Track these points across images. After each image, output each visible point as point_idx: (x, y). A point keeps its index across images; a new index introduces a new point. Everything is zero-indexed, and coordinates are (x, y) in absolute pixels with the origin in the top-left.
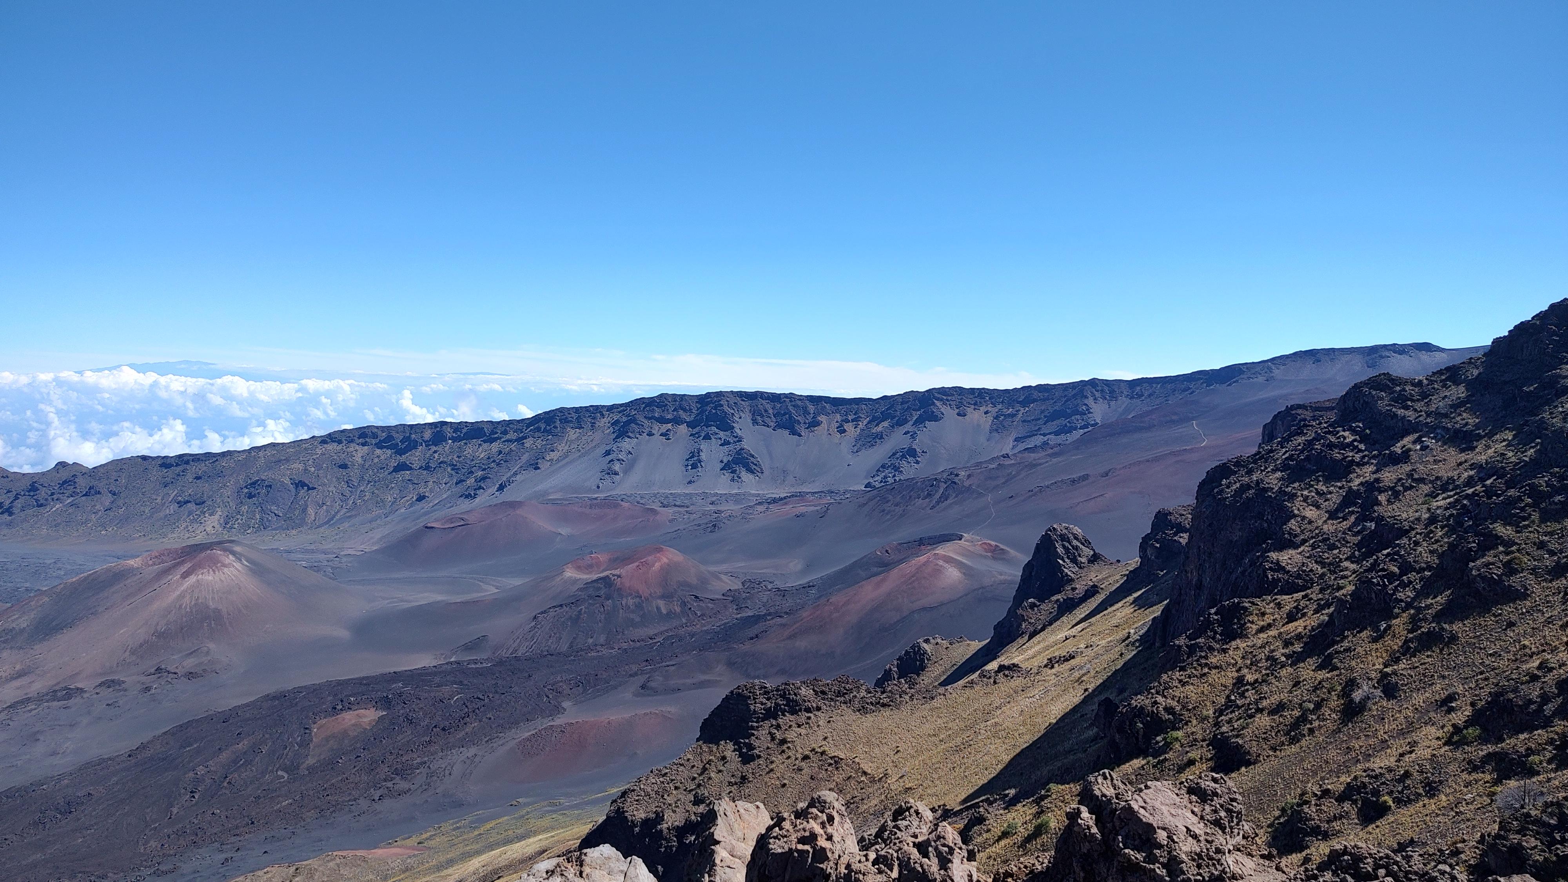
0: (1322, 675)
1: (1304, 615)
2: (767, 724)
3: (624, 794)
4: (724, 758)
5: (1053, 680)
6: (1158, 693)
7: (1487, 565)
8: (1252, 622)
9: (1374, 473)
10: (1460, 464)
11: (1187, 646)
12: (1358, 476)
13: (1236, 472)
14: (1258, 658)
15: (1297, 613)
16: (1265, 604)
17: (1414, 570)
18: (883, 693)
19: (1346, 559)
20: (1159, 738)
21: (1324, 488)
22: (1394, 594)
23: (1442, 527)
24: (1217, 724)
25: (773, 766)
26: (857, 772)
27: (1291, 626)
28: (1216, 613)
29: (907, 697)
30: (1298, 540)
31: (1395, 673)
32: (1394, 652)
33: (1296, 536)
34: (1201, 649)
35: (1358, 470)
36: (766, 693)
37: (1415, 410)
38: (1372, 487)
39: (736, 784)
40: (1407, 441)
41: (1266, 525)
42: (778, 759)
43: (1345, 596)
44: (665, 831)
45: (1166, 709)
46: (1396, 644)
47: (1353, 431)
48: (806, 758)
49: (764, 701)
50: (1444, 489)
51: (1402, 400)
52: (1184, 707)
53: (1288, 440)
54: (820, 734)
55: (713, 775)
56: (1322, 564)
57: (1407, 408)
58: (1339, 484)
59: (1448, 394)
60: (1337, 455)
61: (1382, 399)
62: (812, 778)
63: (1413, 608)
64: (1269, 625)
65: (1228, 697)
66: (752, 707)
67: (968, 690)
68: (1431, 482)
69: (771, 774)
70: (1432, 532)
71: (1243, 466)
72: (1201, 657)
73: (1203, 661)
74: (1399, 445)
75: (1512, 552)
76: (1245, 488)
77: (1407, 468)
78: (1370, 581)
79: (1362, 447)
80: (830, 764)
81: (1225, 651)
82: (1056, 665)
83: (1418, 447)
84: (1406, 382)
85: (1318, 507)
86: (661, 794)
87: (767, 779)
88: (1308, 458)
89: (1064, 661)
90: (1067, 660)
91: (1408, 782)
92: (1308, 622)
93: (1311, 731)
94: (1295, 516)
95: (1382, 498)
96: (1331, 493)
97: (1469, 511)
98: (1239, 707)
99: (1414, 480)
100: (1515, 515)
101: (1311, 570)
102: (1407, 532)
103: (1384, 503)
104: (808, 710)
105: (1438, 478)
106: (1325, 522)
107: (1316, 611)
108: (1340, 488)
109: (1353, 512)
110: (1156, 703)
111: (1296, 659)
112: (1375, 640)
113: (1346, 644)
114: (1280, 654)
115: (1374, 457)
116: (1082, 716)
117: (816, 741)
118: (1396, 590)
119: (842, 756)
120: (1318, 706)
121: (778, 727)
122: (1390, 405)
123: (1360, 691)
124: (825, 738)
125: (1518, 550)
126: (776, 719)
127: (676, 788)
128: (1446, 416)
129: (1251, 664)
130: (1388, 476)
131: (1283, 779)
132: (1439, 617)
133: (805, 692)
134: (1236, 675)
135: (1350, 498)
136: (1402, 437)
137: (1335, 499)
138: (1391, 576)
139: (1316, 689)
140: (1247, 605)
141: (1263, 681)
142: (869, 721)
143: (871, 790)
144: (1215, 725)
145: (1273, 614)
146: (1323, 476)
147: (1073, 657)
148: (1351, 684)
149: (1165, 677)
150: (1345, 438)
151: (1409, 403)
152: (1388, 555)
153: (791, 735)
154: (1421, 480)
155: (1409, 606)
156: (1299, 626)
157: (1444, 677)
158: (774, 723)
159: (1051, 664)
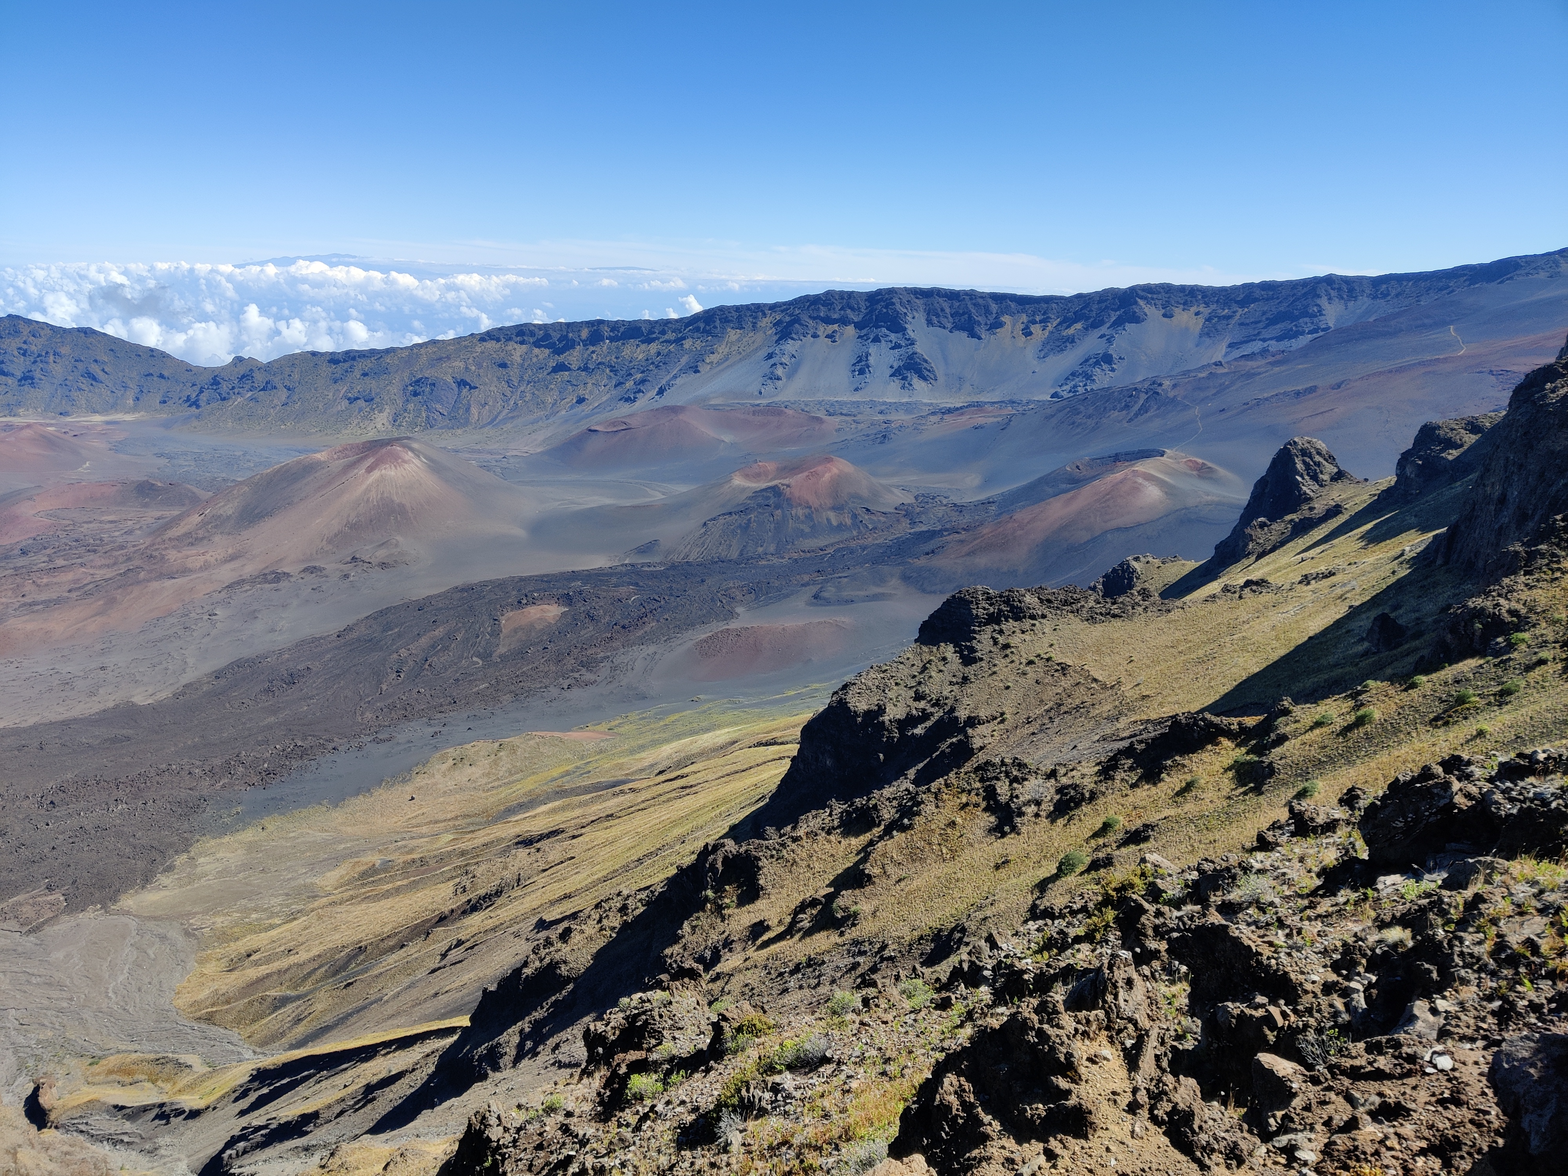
2: (989, 629)
3: (845, 687)
4: (944, 659)
5: (1309, 596)
6: (1498, 596)
11: (1526, 552)
18: (1113, 604)
20: (1498, 641)
25: (995, 669)
26: (1086, 678)
29: (1140, 609)
36: (988, 599)
39: (957, 683)
42: (1001, 662)
44: (887, 723)
45: (1508, 612)
48: (1031, 663)
49: (987, 606)
52: (1530, 610)
54: (1046, 641)
55: (933, 674)
62: (1037, 682)
66: (974, 612)
67: (1209, 604)
69: (994, 677)
72: (1549, 562)
80: (1057, 671)
82: (1313, 582)
86: (883, 689)
87: (989, 680)
89: (1324, 577)
90: (1326, 577)
104: (1033, 617)
110: (1496, 605)
117: (1042, 648)
119: (1070, 663)
121: (1001, 632)
124: (1052, 645)
126: (998, 624)
127: (897, 684)
133: (1030, 599)
142: (1098, 631)
143: (1102, 696)
147: (1334, 574)
153: (1014, 641)
158: (997, 628)
159: (1306, 580)
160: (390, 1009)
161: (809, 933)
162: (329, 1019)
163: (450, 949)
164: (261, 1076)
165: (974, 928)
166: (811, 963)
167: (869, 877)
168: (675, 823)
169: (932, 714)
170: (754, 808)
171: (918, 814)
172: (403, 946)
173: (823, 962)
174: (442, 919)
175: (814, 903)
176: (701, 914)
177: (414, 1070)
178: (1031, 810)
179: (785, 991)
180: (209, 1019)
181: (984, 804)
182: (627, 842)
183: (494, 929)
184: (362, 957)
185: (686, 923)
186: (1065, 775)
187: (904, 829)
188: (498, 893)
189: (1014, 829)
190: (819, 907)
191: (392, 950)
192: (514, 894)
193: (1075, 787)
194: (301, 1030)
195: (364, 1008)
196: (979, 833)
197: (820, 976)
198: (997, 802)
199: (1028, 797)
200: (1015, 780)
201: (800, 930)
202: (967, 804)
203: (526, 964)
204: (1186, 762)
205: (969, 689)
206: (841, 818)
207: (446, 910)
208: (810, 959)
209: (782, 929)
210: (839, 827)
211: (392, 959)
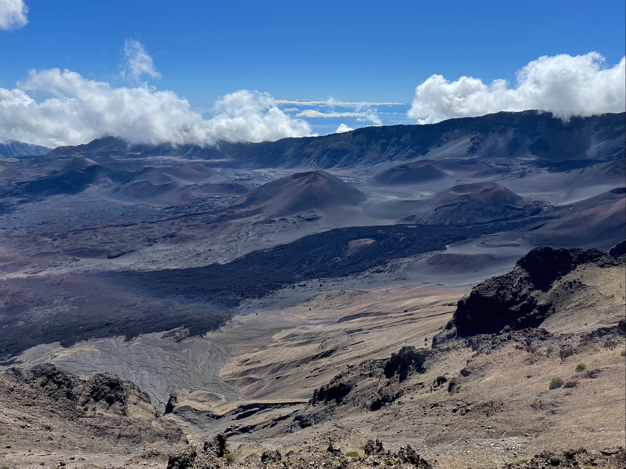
3: (479, 286)
18: (615, 259)
124: (582, 277)
142: (605, 271)
162: (269, 390)
163: (314, 370)
164: (242, 408)
168: (404, 334)
172: (298, 366)
174: (314, 358)
180: (230, 382)
182: (384, 339)
183: (330, 365)
184: (283, 368)
188: (334, 351)
191: (294, 367)
192: (339, 352)
193: (568, 346)
194: (259, 392)
195: (282, 388)
196: (521, 360)
203: (331, 384)
207: (315, 354)
211: (293, 371)
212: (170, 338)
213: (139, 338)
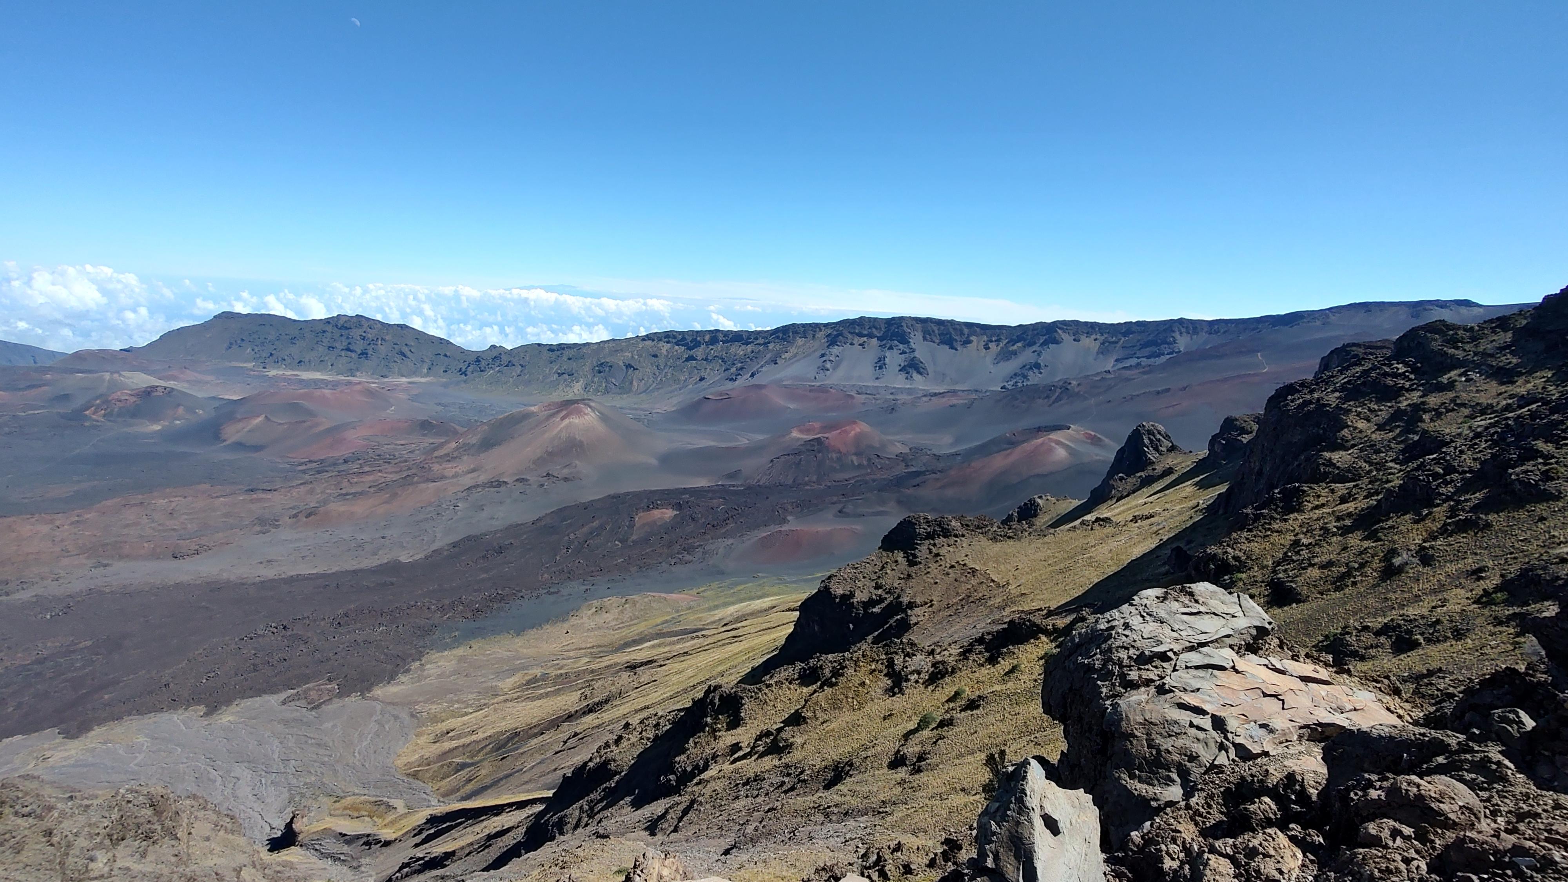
0: (1366, 544)
1: (1355, 499)
2: (927, 542)
3: (830, 577)
4: (896, 561)
5: (1136, 531)
6: (1228, 545)
7: (1526, 472)
8: (1309, 502)
9: (1421, 397)
10: (1501, 394)
11: (1253, 514)
12: (1407, 399)
13: (1300, 391)
14: (1314, 527)
15: (1349, 497)
16: (1322, 490)
17: (1458, 472)
18: (1009, 529)
19: (1391, 461)
20: (1226, 577)
21: (1376, 407)
22: (1437, 488)
23: (1486, 441)
24: (1274, 572)
25: (929, 570)
26: (987, 579)
27: (1343, 507)
28: (1279, 493)
29: (1027, 534)
30: (1349, 444)
31: (1432, 547)
32: (1433, 532)
33: (1347, 441)
34: (1265, 517)
35: (1407, 395)
36: (927, 522)
37: (1465, 350)
38: (1418, 409)
39: (904, 578)
40: (1453, 374)
41: (1321, 432)
42: (933, 566)
43: (1394, 487)
44: (855, 603)
45: (1233, 557)
46: (1436, 526)
47: (1406, 364)
48: (952, 567)
49: (926, 527)
50: (1483, 412)
51: (1454, 342)
52: (1248, 557)
53: (1347, 368)
54: (963, 553)
55: (888, 571)
56: (1371, 464)
57: (1457, 348)
58: (1389, 404)
59: (1496, 338)
60: (1389, 381)
61: (1436, 340)
62: (956, 580)
63: (1453, 500)
64: (1323, 505)
65: (1285, 553)
66: (917, 531)
67: (1071, 532)
68: (1471, 406)
69: (928, 575)
70: (1476, 444)
71: (1307, 387)
72: (1266, 523)
73: (1267, 526)
74: (1446, 376)
75: (1551, 464)
76: (1307, 403)
77: (1451, 395)
78: (1417, 478)
79: (1412, 376)
80: (969, 573)
81: (1286, 520)
82: (1139, 521)
83: (1464, 379)
84: (1459, 328)
85: (1369, 421)
86: (854, 579)
87: (925, 578)
88: (1364, 383)
90: (1147, 518)
91: (1438, 627)
92: (1359, 505)
93: (1354, 584)
94: (1348, 426)
95: (1426, 417)
96: (1381, 410)
97: (1512, 430)
98: (1294, 561)
99: (1456, 405)
100: (1556, 435)
101: (1360, 467)
102: (1449, 443)
103: (1428, 420)
104: (956, 536)
105: (1478, 404)
106: (1373, 432)
107: (1366, 497)
108: (1390, 407)
109: (1399, 426)
110: (1226, 552)
111: (1345, 531)
112: (1416, 522)
113: (1390, 523)
114: (1332, 525)
115: (1422, 385)
116: (1157, 557)
117: (961, 558)
118: (1439, 485)
119: (977, 568)
120: (1362, 566)
121: (935, 545)
122: (1442, 345)
123: (1400, 558)
124: (967, 556)
125: (1556, 463)
126: (933, 539)
127: (864, 577)
128: (1492, 355)
129: (1307, 531)
130: (1433, 400)
131: (1328, 615)
132: (1475, 509)
133: (955, 524)
134: (1293, 538)
135: (1397, 415)
136: (1449, 371)
137: (1384, 415)
138: (1436, 476)
139: (1361, 553)
140: (1306, 489)
141: (1316, 544)
142: (997, 547)
143: (996, 592)
144: (1273, 572)
145: (1327, 497)
146: (1376, 398)
147: (1153, 516)
148: (1393, 552)
149: (1234, 535)
150: (1398, 369)
151: (1460, 344)
152: (1434, 459)
153: (943, 551)
154: (1464, 405)
155: (1448, 498)
156: (1350, 507)
157: (1476, 554)
158: (932, 542)
159: (1135, 519)
160: (526, 777)
161: (762, 755)
162: (488, 781)
163: (569, 738)
164: (433, 820)
165: (858, 763)
166: (758, 778)
167: (804, 717)
168: (721, 662)
169: (886, 599)
170: (769, 656)
171: (842, 675)
172: (542, 733)
173: (764, 779)
174: (570, 717)
175: (768, 734)
176: (702, 734)
177: (518, 827)
178: (914, 677)
179: (737, 798)
180: (415, 775)
181: (885, 671)
182: (690, 673)
183: (598, 727)
184: (516, 739)
185: (691, 739)
186: (940, 653)
187: (831, 685)
188: (607, 701)
189: (901, 691)
190: (772, 737)
191: (535, 736)
192: (615, 703)
193: (943, 663)
194: (469, 787)
195: (511, 775)
196: (879, 691)
197: (761, 788)
198: (894, 669)
199: (913, 668)
200: (908, 655)
201: (756, 753)
202: (874, 670)
203: (591, 760)
204: (1016, 651)
205: (912, 582)
206: (799, 673)
207: (573, 710)
208: (756, 776)
209: (749, 750)
210: (797, 679)
211: (534, 742)
212: (298, 703)
213: (233, 708)
